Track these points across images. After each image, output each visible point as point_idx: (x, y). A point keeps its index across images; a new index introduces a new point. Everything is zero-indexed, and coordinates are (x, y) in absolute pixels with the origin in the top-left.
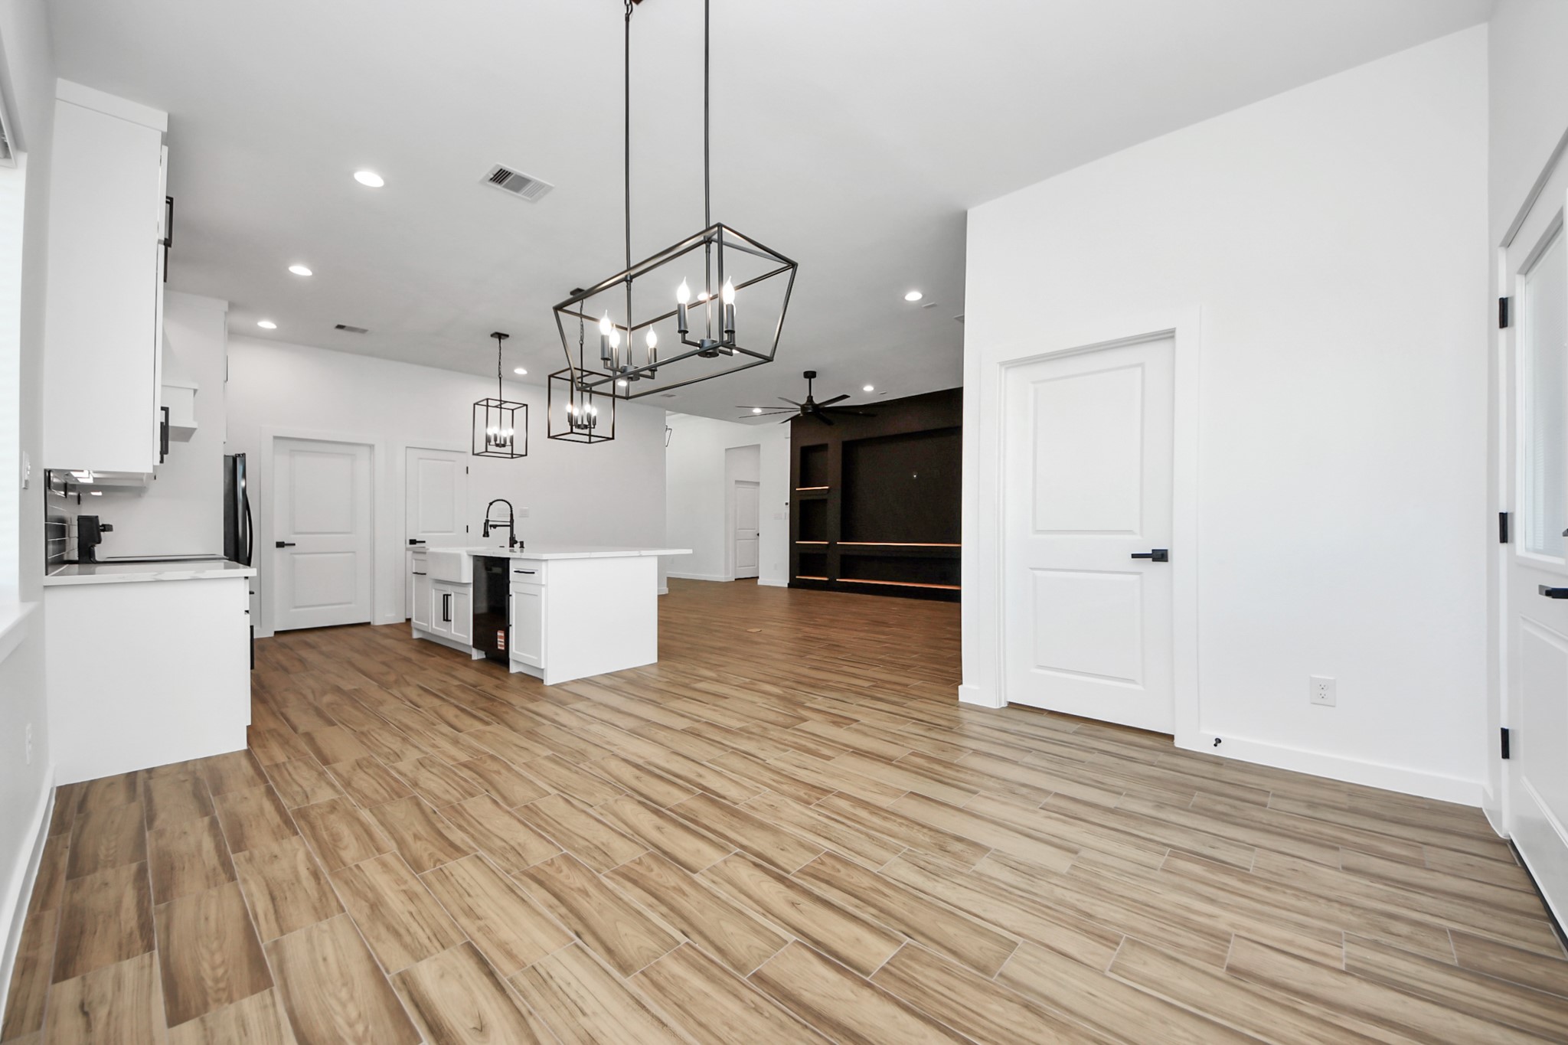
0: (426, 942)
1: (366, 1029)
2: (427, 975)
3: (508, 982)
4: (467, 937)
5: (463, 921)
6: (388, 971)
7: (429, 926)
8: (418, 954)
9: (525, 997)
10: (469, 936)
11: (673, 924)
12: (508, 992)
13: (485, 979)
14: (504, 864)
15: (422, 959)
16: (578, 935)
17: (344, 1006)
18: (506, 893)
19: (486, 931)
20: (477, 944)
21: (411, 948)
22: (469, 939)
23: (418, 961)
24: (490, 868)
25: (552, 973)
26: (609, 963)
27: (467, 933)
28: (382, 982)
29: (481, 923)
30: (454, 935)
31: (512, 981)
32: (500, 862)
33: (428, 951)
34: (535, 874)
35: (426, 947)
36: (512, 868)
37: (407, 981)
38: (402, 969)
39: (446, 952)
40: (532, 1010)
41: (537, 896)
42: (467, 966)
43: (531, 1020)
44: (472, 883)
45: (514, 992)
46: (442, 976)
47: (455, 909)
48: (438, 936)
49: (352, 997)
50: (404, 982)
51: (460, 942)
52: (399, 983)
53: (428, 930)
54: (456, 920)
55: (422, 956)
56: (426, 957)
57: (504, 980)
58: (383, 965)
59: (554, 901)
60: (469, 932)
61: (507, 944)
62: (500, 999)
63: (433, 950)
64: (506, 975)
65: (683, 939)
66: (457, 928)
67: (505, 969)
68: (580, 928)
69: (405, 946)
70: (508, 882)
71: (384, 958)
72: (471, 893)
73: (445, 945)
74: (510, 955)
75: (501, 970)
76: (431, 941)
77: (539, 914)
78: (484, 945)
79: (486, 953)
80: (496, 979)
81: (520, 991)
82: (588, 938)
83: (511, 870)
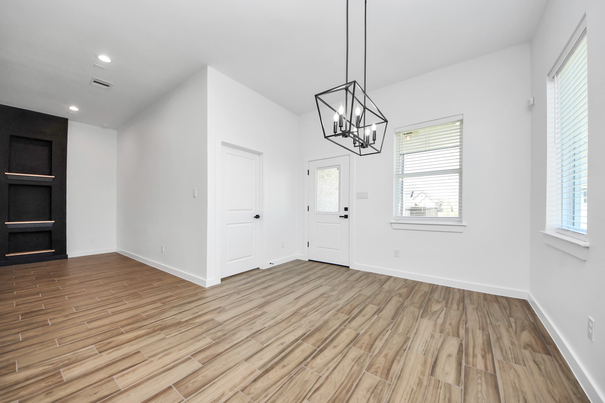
0: (443, 388)
1: (477, 379)
2: (451, 379)
3: (434, 358)
4: (430, 377)
5: (425, 383)
6: (462, 389)
7: (436, 393)
8: (448, 387)
9: (434, 352)
10: (429, 377)
11: (386, 334)
12: (436, 356)
13: (438, 363)
14: (386, 389)
15: (449, 384)
16: (405, 350)
17: (481, 391)
18: (402, 378)
19: (423, 373)
20: (430, 372)
21: (449, 390)
22: (430, 376)
23: (450, 384)
24: (392, 393)
25: (422, 350)
26: (409, 341)
27: (429, 378)
28: (466, 388)
29: (421, 377)
30: (433, 382)
31: (432, 357)
32: (385, 392)
33: (445, 384)
34: (385, 374)
35: (444, 386)
36: (387, 385)
37: (458, 382)
38: (457, 387)
39: (440, 379)
40: (435, 349)
41: (396, 368)
42: (439, 370)
43: (438, 348)
44: (405, 394)
45: (435, 355)
46: (447, 374)
47: (422, 390)
48: (437, 386)
49: (478, 392)
50: (459, 382)
51: (433, 378)
52: (461, 383)
53: (439, 391)
54: (427, 385)
55: (448, 385)
56: (447, 383)
57: (434, 359)
58: (462, 393)
59: (396, 362)
60: (428, 378)
61: (422, 365)
62: (440, 356)
63: (443, 384)
64: (432, 360)
65: (390, 331)
66: (429, 383)
67: (430, 361)
68: (402, 351)
69: (450, 393)
70: (396, 380)
71: (460, 395)
72: (411, 389)
73: (438, 381)
74: (425, 362)
75: (432, 361)
76: (441, 387)
77: (404, 363)
78: (428, 370)
79: (430, 368)
80: (435, 360)
81: (433, 354)
82: (404, 348)
83: (388, 384)
